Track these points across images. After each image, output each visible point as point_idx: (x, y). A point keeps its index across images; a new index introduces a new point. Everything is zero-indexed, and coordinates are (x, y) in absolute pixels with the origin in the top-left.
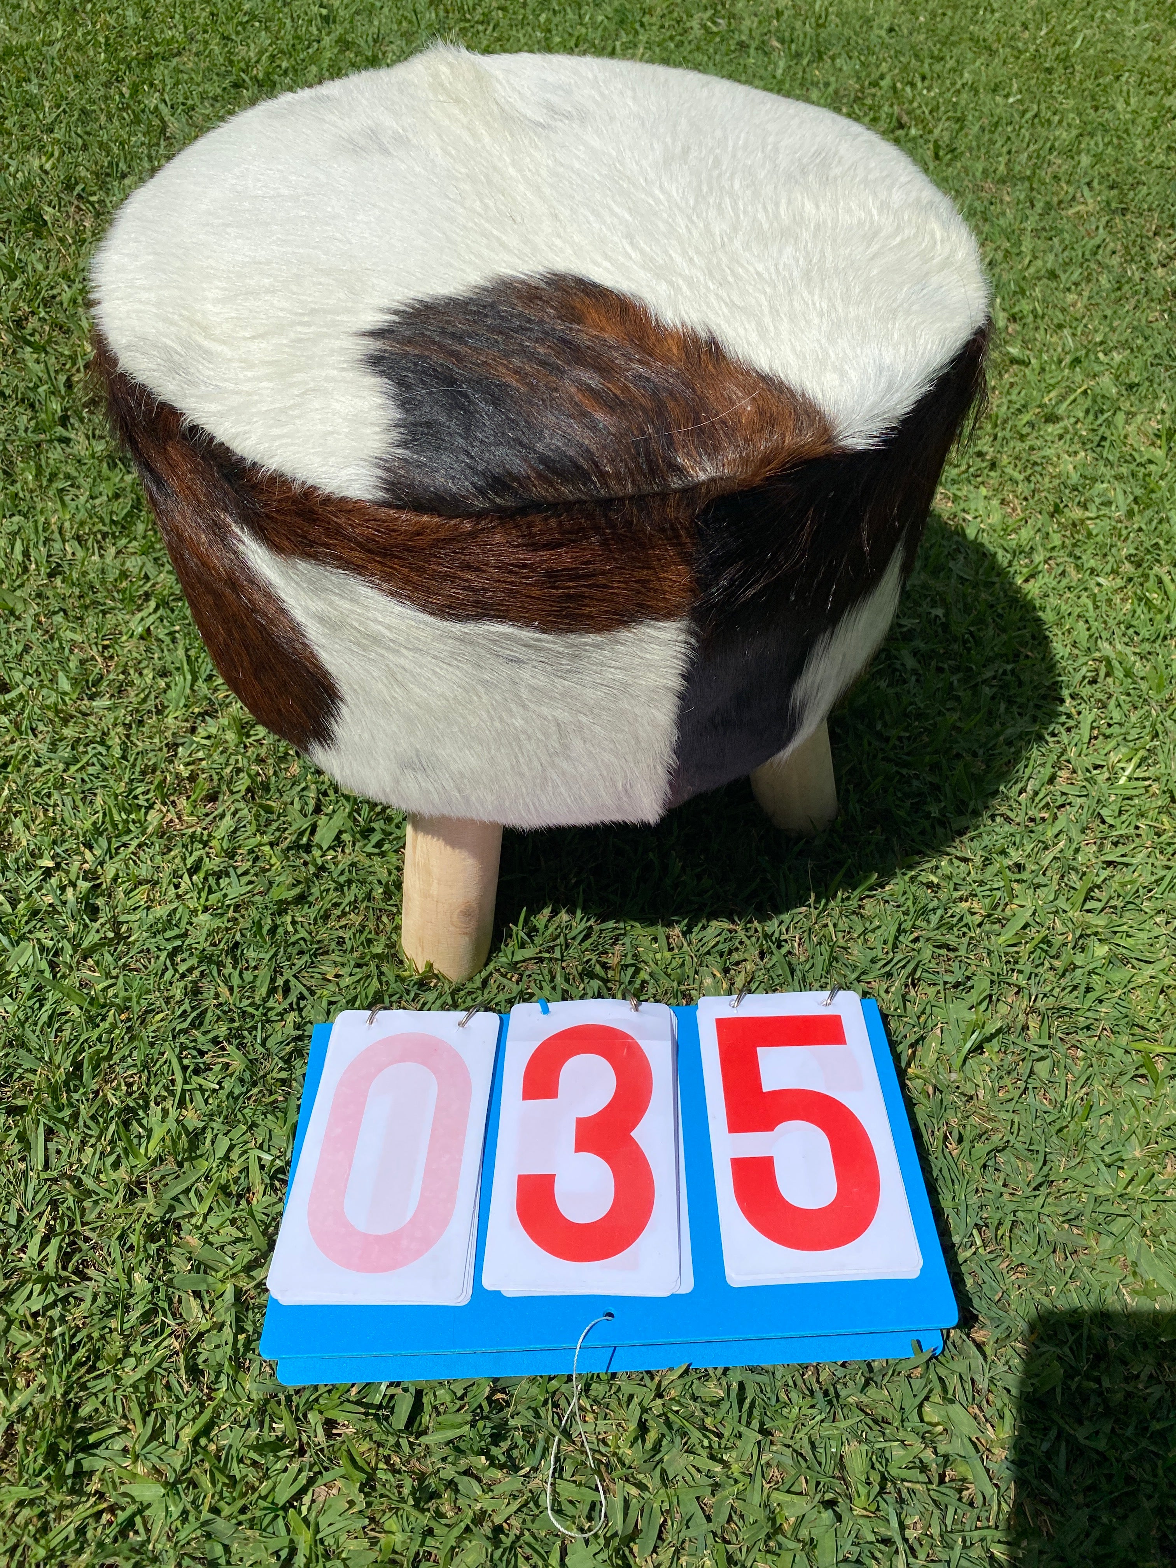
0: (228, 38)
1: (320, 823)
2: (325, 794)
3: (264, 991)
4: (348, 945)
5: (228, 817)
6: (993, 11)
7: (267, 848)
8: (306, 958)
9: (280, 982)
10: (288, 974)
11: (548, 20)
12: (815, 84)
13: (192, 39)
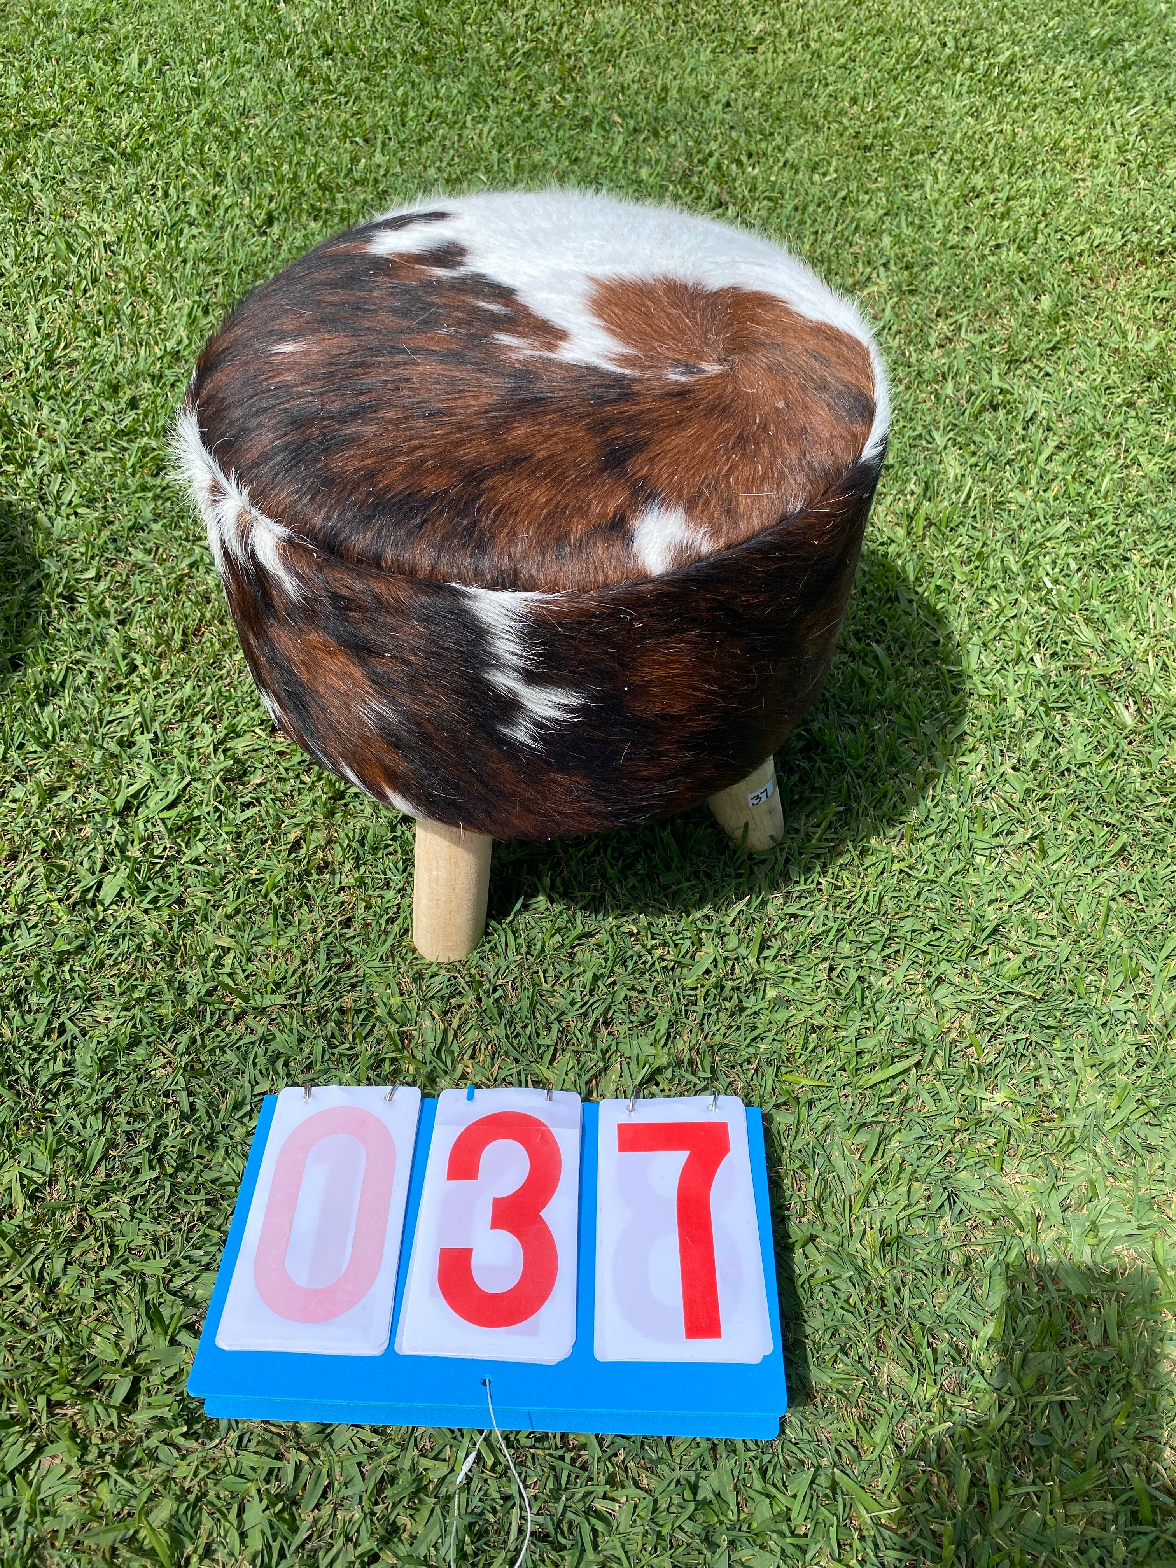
0: (102, 110)
1: (106, 880)
2: (112, 854)
3: (40, 1032)
4: (118, 990)
5: (25, 875)
6: (827, 85)
7: (56, 904)
8: (80, 1002)
9: (56, 1024)
10: (64, 1018)
11: (406, 94)
12: (648, 162)
13: (68, 110)
